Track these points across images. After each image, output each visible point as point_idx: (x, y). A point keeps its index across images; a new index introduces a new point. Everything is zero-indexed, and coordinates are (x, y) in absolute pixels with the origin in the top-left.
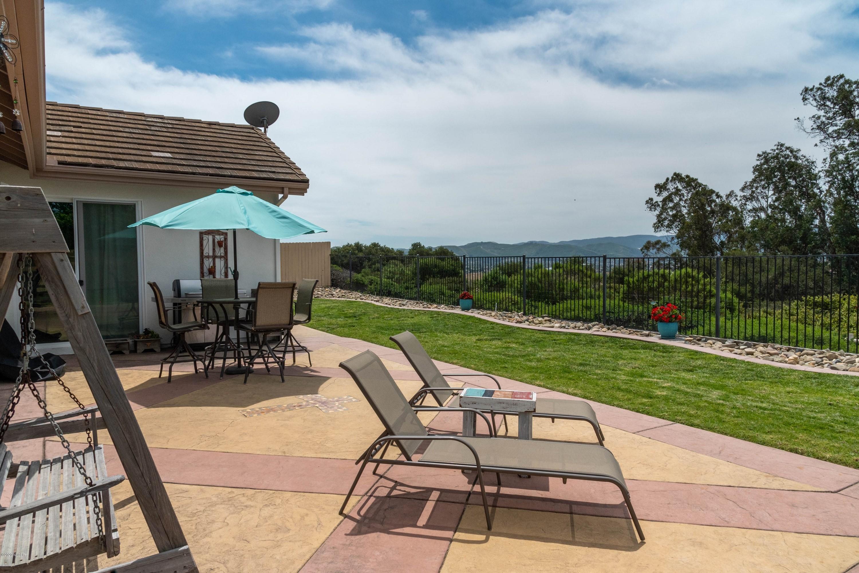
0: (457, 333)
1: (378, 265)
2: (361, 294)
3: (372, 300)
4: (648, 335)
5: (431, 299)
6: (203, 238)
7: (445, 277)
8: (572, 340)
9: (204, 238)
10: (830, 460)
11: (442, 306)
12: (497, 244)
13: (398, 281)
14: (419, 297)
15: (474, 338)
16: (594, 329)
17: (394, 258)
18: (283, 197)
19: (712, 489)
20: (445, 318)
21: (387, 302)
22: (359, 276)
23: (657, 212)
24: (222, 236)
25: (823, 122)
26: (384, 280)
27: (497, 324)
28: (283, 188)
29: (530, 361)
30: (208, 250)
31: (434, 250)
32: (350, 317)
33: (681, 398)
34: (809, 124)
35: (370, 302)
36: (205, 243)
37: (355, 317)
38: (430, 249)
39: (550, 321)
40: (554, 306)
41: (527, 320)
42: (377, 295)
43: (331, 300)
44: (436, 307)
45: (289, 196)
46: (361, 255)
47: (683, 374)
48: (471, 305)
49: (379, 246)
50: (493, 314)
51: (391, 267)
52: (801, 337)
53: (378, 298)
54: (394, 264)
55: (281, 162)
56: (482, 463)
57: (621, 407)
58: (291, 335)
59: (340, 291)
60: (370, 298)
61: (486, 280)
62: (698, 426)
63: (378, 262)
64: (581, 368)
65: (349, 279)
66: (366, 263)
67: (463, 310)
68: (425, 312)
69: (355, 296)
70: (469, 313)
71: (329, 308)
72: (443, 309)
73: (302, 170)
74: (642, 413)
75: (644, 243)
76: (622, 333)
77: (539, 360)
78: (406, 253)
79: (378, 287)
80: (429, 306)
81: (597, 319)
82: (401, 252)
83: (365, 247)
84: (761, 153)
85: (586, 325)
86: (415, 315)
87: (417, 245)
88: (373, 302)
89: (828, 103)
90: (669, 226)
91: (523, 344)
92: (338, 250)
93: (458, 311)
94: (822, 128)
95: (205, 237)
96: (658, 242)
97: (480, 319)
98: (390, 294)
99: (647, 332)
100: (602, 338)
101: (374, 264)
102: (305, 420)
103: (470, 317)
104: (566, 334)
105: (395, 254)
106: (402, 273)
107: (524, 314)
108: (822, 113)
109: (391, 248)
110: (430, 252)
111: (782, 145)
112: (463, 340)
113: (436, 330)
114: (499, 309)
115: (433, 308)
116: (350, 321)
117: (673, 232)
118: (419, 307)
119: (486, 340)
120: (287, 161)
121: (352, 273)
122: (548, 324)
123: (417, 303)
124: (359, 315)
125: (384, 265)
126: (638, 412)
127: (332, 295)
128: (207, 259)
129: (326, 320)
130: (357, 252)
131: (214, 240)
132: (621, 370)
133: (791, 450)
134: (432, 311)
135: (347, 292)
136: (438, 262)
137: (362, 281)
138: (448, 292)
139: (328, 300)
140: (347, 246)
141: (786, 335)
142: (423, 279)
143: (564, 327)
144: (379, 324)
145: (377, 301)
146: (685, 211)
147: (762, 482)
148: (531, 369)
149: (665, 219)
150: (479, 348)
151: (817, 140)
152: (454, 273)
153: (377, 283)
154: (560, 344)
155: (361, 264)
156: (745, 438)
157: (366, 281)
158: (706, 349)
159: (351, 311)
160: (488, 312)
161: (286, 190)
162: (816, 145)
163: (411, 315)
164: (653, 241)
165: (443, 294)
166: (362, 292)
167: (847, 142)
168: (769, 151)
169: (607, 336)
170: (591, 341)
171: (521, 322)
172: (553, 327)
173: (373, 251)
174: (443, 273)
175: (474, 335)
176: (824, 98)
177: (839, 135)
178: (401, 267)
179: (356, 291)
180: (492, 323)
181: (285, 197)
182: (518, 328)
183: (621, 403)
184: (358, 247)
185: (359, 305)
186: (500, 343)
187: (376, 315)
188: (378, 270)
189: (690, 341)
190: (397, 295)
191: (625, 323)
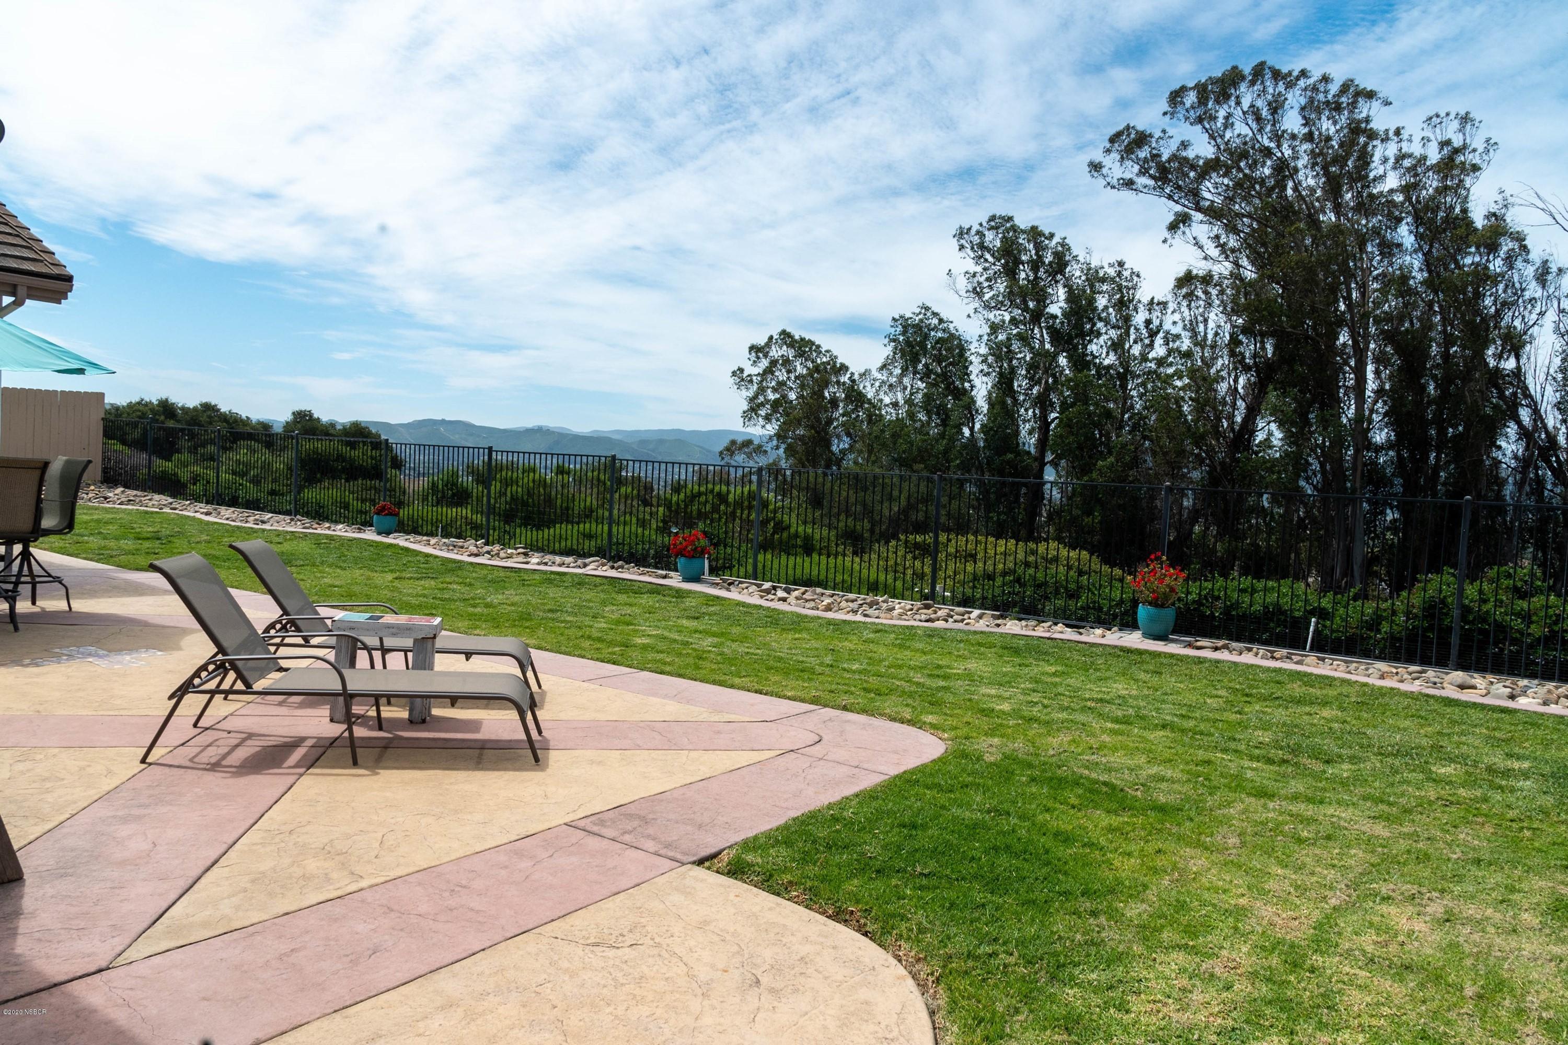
0: (361, 568)
1: (211, 449)
2: (171, 500)
3: (197, 512)
4: (665, 577)
5: (319, 514)
7: (356, 479)
8: (550, 581)
10: (789, 698)
11: (341, 526)
12: (474, 426)
13: (256, 481)
14: (298, 510)
15: (390, 577)
16: (592, 566)
17: (250, 436)
18: (14, 302)
19: (642, 724)
20: (342, 545)
21: (227, 516)
22: (169, 465)
23: (750, 393)
25: (979, 283)
26: (223, 476)
27: (437, 557)
28: (15, 286)
29: (474, 606)
31: (339, 427)
32: (148, 539)
33: (662, 646)
34: (963, 284)
35: (192, 514)
37: (159, 539)
38: (332, 425)
39: (526, 554)
40: (540, 532)
41: (488, 553)
42: (207, 503)
43: (105, 509)
44: (329, 528)
45: (28, 302)
46: (171, 424)
47: (685, 622)
48: (394, 526)
49: (219, 410)
50: (433, 541)
51: (242, 453)
52: (855, 580)
53: (209, 507)
54: (249, 448)
55: (10, 234)
56: (349, 687)
57: (583, 657)
58: (31, 554)
59: (123, 492)
60: (192, 507)
61: (434, 485)
62: (669, 674)
63: (212, 442)
64: (550, 615)
65: (145, 471)
66: (184, 442)
67: (379, 533)
68: (306, 535)
69: (157, 502)
70: (389, 540)
71: (98, 521)
72: (341, 531)
73: (57, 256)
74: (608, 662)
75: (725, 443)
76: (631, 574)
77: (488, 606)
78: (278, 429)
79: (212, 490)
80: (316, 526)
81: (601, 553)
82: (265, 426)
83: (183, 408)
84: (897, 317)
85: (580, 562)
86: (286, 540)
87: (305, 415)
88: (198, 515)
89: (988, 256)
90: (768, 418)
91: (470, 585)
92: (117, 409)
93: (370, 535)
94: (977, 292)
96: (748, 443)
97: (407, 550)
98: (233, 502)
99: (664, 572)
100: (598, 579)
101: (204, 445)
102: (68, 677)
103: (390, 546)
104: (545, 572)
105: (253, 428)
106: (266, 467)
107: (487, 544)
108: (979, 269)
109: (244, 416)
110: (332, 431)
111: (927, 309)
112: (369, 579)
113: (322, 563)
114: (446, 535)
115: (323, 529)
116: (147, 544)
117: (772, 429)
118: (296, 527)
119: (410, 578)
120: (24, 233)
121: (154, 458)
122: (521, 559)
123: (292, 520)
124: (167, 536)
125: (225, 449)
126: (602, 661)
127: (106, 498)
129: (94, 542)
130: (162, 418)
132: (604, 617)
133: (756, 692)
134: (320, 535)
135: (139, 493)
136: (346, 450)
137: (175, 475)
138: (356, 504)
139: (96, 509)
140: (139, 403)
141: (839, 578)
142: (311, 480)
143: (546, 564)
144: (209, 551)
145: (208, 514)
146: (792, 396)
147: (705, 716)
148: (471, 616)
149: (762, 405)
150: (395, 589)
151: (970, 309)
152: (375, 473)
153: (208, 482)
154: (529, 585)
155: (173, 444)
156: (714, 682)
157: (184, 475)
158: (734, 595)
159: (150, 529)
160: (425, 538)
161: (22, 291)
162: (969, 316)
163: (277, 540)
164: (740, 440)
165: (346, 506)
166: (173, 496)
167: (1007, 318)
168: (908, 315)
169: (606, 577)
170: (581, 582)
171: (476, 555)
172: (527, 563)
173: (204, 419)
174: (353, 472)
175: (392, 571)
176: (982, 246)
177: (999, 306)
178: (265, 455)
179: (160, 492)
180: (427, 555)
181: (18, 303)
182: (471, 563)
183: (583, 653)
184: (166, 408)
185: (168, 520)
186: (433, 583)
187: (204, 537)
188: (212, 459)
189: (717, 584)
190: (253, 505)
191: (639, 560)
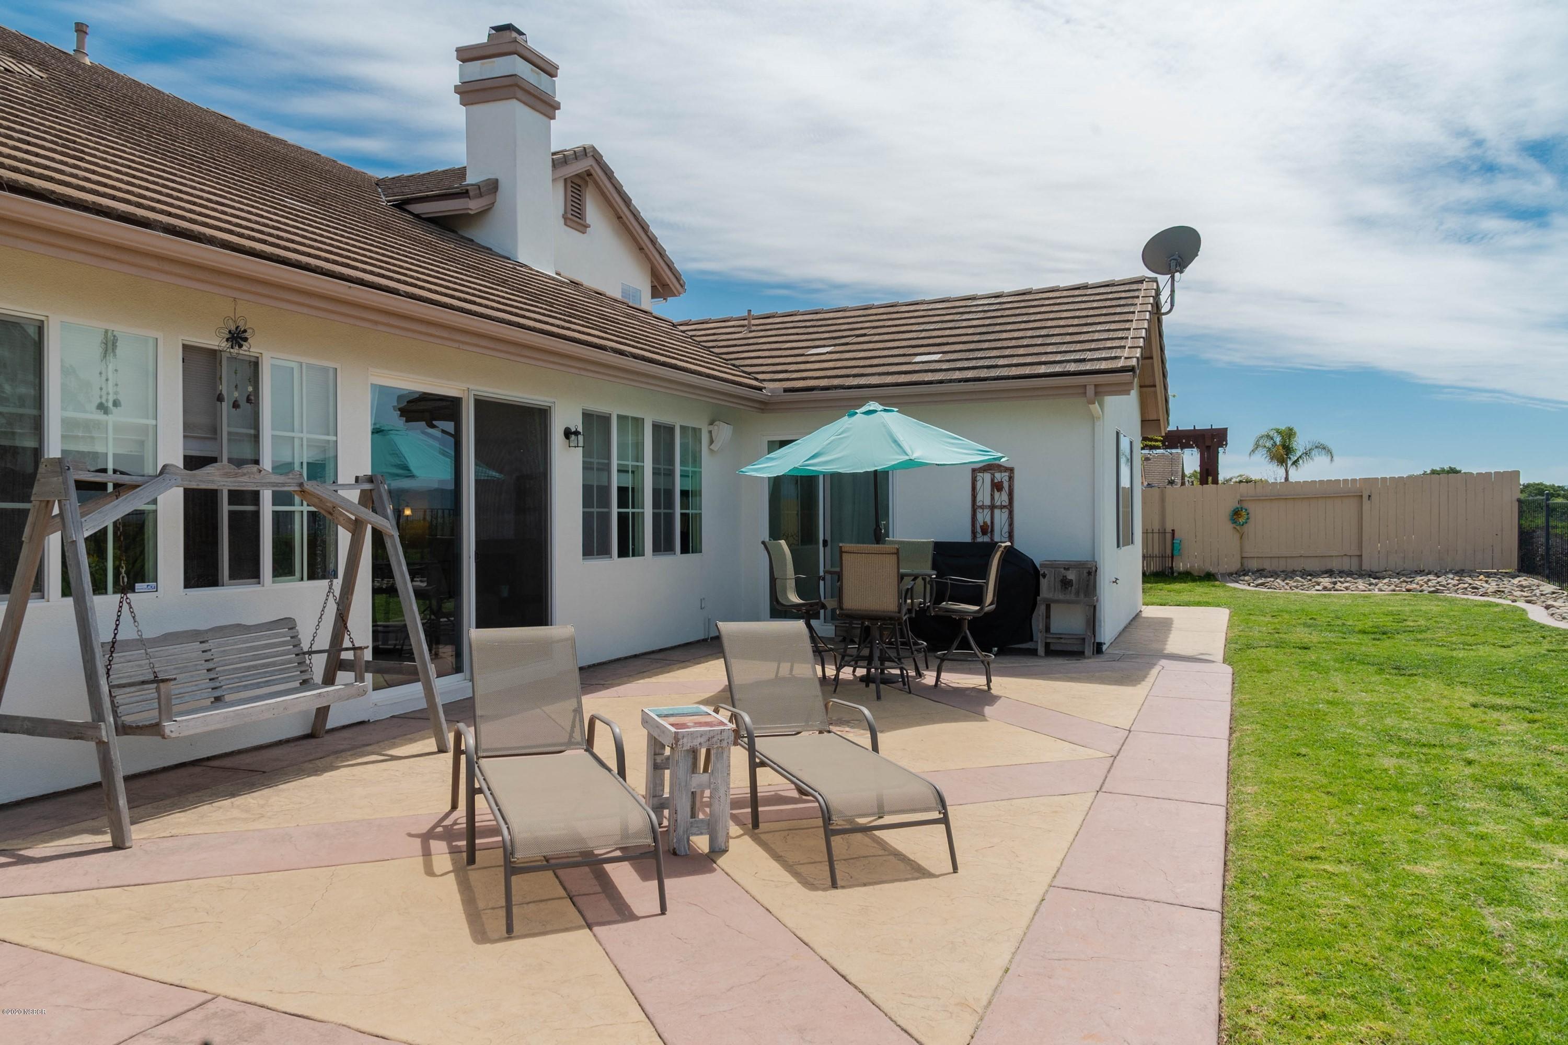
6: (976, 477)
9: (978, 478)
24: (1003, 474)
28: (1085, 387)
30: (984, 497)
36: (979, 484)
95: (980, 476)
128: (981, 511)
131: (992, 480)
161: (1090, 390)
